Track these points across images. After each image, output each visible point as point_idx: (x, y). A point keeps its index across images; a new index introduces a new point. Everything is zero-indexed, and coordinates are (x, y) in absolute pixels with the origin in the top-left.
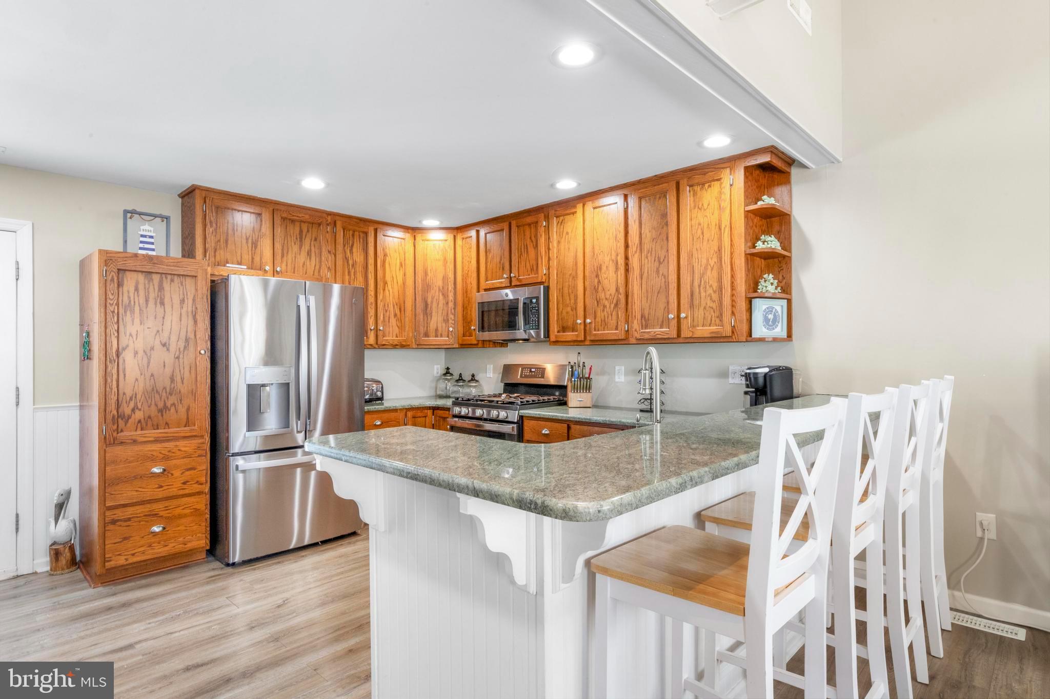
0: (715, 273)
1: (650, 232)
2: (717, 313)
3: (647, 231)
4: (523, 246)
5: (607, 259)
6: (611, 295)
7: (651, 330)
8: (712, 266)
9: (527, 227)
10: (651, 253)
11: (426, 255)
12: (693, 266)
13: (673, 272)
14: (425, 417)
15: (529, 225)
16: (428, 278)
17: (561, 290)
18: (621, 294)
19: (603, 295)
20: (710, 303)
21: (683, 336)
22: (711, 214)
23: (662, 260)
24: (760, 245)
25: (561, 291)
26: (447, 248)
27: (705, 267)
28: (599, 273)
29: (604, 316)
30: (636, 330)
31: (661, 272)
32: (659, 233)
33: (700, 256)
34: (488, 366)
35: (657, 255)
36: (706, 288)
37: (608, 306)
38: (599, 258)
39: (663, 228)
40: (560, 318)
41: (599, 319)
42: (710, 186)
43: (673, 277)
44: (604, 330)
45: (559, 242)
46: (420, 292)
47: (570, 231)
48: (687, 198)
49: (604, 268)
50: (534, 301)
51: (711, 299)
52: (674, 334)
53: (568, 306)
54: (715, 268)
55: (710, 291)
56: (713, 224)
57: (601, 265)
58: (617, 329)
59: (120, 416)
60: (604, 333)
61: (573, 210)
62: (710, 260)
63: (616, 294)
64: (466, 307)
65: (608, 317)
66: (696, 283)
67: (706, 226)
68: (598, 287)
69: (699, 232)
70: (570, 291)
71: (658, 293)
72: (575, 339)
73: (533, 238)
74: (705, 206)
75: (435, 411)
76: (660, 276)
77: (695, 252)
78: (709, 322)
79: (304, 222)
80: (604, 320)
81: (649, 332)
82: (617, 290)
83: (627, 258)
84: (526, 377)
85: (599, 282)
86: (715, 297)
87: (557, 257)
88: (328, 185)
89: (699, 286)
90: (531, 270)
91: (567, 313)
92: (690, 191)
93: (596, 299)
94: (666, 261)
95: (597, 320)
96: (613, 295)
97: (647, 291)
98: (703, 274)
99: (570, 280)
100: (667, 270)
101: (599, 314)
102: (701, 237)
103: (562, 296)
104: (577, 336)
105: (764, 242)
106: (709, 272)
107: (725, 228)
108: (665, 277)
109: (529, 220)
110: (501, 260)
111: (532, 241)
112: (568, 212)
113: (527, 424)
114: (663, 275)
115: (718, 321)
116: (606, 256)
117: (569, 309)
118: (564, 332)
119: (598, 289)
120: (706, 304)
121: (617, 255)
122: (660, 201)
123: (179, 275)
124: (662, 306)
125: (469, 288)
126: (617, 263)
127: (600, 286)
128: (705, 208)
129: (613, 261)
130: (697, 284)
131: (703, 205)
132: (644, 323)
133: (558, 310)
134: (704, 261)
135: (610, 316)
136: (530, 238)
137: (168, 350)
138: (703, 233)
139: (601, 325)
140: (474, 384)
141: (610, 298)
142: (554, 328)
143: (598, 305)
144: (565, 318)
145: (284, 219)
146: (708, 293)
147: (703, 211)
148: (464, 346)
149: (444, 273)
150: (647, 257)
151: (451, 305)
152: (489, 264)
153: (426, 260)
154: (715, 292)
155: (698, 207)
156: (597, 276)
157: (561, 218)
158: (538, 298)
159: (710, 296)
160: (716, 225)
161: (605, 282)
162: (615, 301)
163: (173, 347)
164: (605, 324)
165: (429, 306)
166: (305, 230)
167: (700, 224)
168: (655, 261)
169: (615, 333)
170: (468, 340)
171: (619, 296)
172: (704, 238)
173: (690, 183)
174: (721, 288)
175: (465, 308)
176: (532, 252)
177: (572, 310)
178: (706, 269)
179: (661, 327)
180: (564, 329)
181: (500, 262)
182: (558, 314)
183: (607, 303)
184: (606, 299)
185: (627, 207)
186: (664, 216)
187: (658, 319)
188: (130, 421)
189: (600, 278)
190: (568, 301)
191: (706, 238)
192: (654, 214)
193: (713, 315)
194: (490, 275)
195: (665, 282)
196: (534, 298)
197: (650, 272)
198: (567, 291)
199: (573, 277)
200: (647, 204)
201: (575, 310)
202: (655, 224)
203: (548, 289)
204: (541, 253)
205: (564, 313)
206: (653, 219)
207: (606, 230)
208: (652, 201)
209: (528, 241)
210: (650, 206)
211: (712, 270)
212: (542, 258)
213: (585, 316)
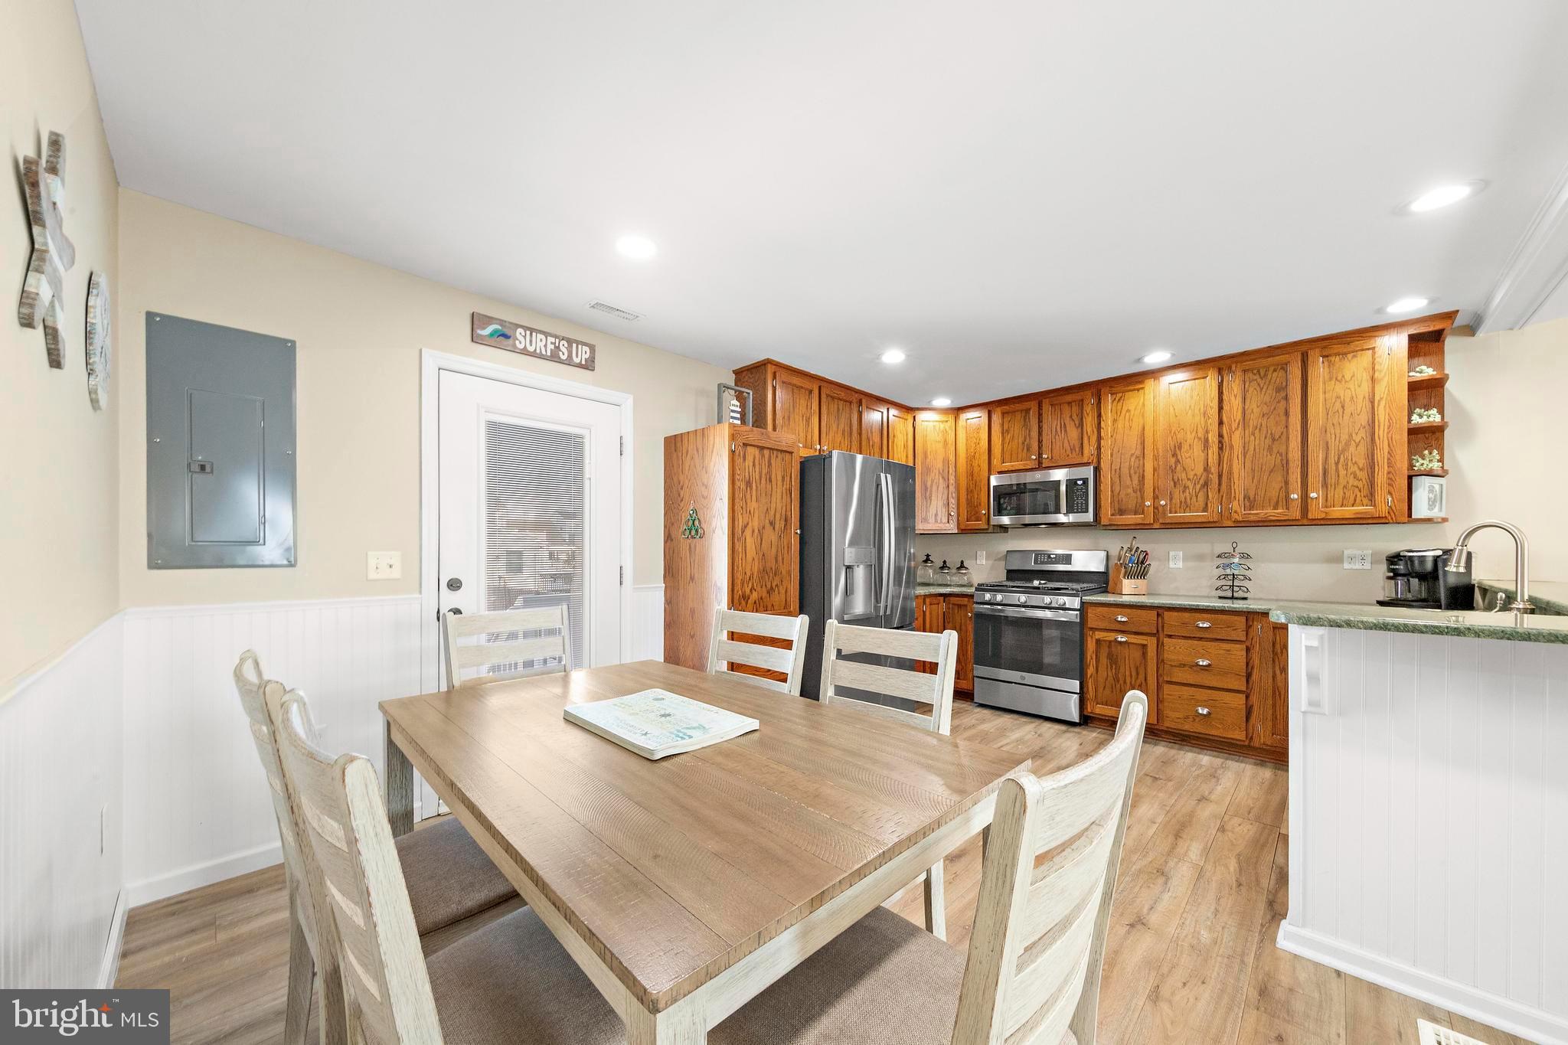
0: (1362, 449)
1: (1258, 407)
2: (1365, 492)
3: (1254, 406)
4: (1059, 424)
5: (1190, 437)
6: (1196, 475)
7: (1258, 512)
8: (1357, 441)
9: (1066, 406)
10: (1260, 429)
11: (926, 436)
12: (1327, 443)
13: (1296, 448)
15: (1069, 403)
16: (928, 460)
17: (1118, 471)
18: (1212, 474)
19: (1184, 476)
20: (1352, 481)
21: (1310, 516)
22: (1356, 386)
23: (1277, 437)
24: (1415, 419)
26: (948, 428)
27: (1346, 443)
28: (1178, 452)
29: (1185, 499)
30: (1236, 512)
31: (1275, 450)
32: (1272, 408)
33: (1338, 432)
34: (978, 553)
35: (1269, 432)
36: (1347, 465)
37: (1191, 487)
38: (1178, 437)
39: (1279, 402)
40: (1116, 499)
41: (1176, 501)
42: (1354, 356)
43: (1295, 454)
44: (1185, 513)
45: (1115, 421)
47: (1132, 408)
48: (1319, 369)
49: (1185, 447)
50: (1080, 482)
51: (1355, 477)
52: (1297, 514)
53: (1128, 487)
54: (1363, 443)
55: (1354, 469)
56: (1361, 397)
57: (1181, 443)
58: (1205, 509)
59: (744, 596)
60: (1188, 515)
62: (1354, 435)
63: (1205, 474)
64: (972, 490)
65: (1191, 499)
66: (1332, 461)
67: (1348, 399)
68: (1176, 466)
69: (1338, 405)
70: (1132, 472)
71: (1271, 471)
72: (1140, 521)
73: (1075, 417)
74: (1348, 377)
75: (947, 599)
76: (1275, 454)
77: (1330, 428)
78: (1352, 499)
79: (841, 400)
80: (1186, 502)
81: (1257, 514)
82: (1206, 469)
83: (1221, 436)
84: (1043, 563)
85: (1178, 461)
86: (1363, 475)
87: (1112, 436)
88: (908, 356)
89: (1337, 464)
90: (1071, 450)
91: (1127, 495)
92: (1323, 362)
93: (1173, 479)
94: (1284, 438)
95: (1174, 501)
96: (1199, 474)
97: (1253, 471)
98: (1343, 451)
99: (1133, 460)
100: (1285, 447)
101: (1176, 496)
102: (1341, 411)
103: (1120, 477)
104: (1143, 519)
105: (1421, 416)
106: (1352, 449)
107: (1379, 401)
108: (1281, 455)
109: (1069, 398)
110: (1025, 441)
111: (1073, 420)
112: (1129, 388)
114: (1278, 452)
115: (1365, 501)
116: (1188, 433)
117: (1130, 491)
118: (1121, 515)
119: (1176, 469)
120: (1348, 483)
121: (1207, 432)
122: (1275, 374)
123: (782, 451)
124: (1276, 485)
125: (976, 469)
126: (1206, 440)
127: (1179, 466)
128: (1348, 379)
129: (1200, 439)
131: (1343, 376)
132: (1247, 504)
133: (1112, 491)
134: (1345, 437)
135: (1194, 498)
136: (1071, 417)
137: (774, 528)
138: (1343, 407)
139: (1180, 507)
140: (964, 571)
141: (1195, 477)
142: (1107, 510)
143: (1175, 486)
144: (1124, 500)
145: (827, 396)
146: (1351, 471)
147: (1343, 383)
148: (963, 531)
149: (945, 453)
150: (1253, 434)
151: (952, 488)
152: (1006, 444)
153: (927, 441)
154: (1362, 469)
155: (1336, 379)
156: (1174, 455)
157: (1120, 395)
158: (1085, 481)
159: (1354, 473)
160: (1364, 397)
161: (1188, 463)
162: (1202, 482)
163: (777, 526)
164: (1186, 506)
165: (929, 490)
166: (841, 408)
167: (1338, 397)
168: (1266, 438)
169: (1202, 515)
170: (977, 524)
171: (1210, 475)
172: (1345, 412)
173: (1325, 353)
174: (1372, 466)
175: (969, 491)
176: (1074, 433)
177: (1134, 492)
178: (1348, 444)
179: (1275, 508)
180: (1121, 512)
181: (1023, 443)
182: (1113, 496)
183: (1189, 484)
184: (1188, 479)
185: (1222, 381)
186: (1282, 389)
188: (749, 601)
189: (1179, 457)
190: (1128, 482)
191: (1348, 411)
192: (1265, 387)
193: (1359, 494)
194: (1007, 456)
195: (1282, 460)
196: (1080, 480)
197: (1257, 450)
198: (1128, 472)
199: (1137, 457)
200: (1255, 378)
201: (1140, 491)
202: (1267, 398)
203: (1097, 470)
204: (1087, 433)
205: (1122, 495)
206: (1263, 393)
207: (1190, 407)
208: (1262, 374)
209: (1068, 420)
210: (1259, 380)
211: (1357, 446)
212: (1089, 438)
213: (1156, 498)
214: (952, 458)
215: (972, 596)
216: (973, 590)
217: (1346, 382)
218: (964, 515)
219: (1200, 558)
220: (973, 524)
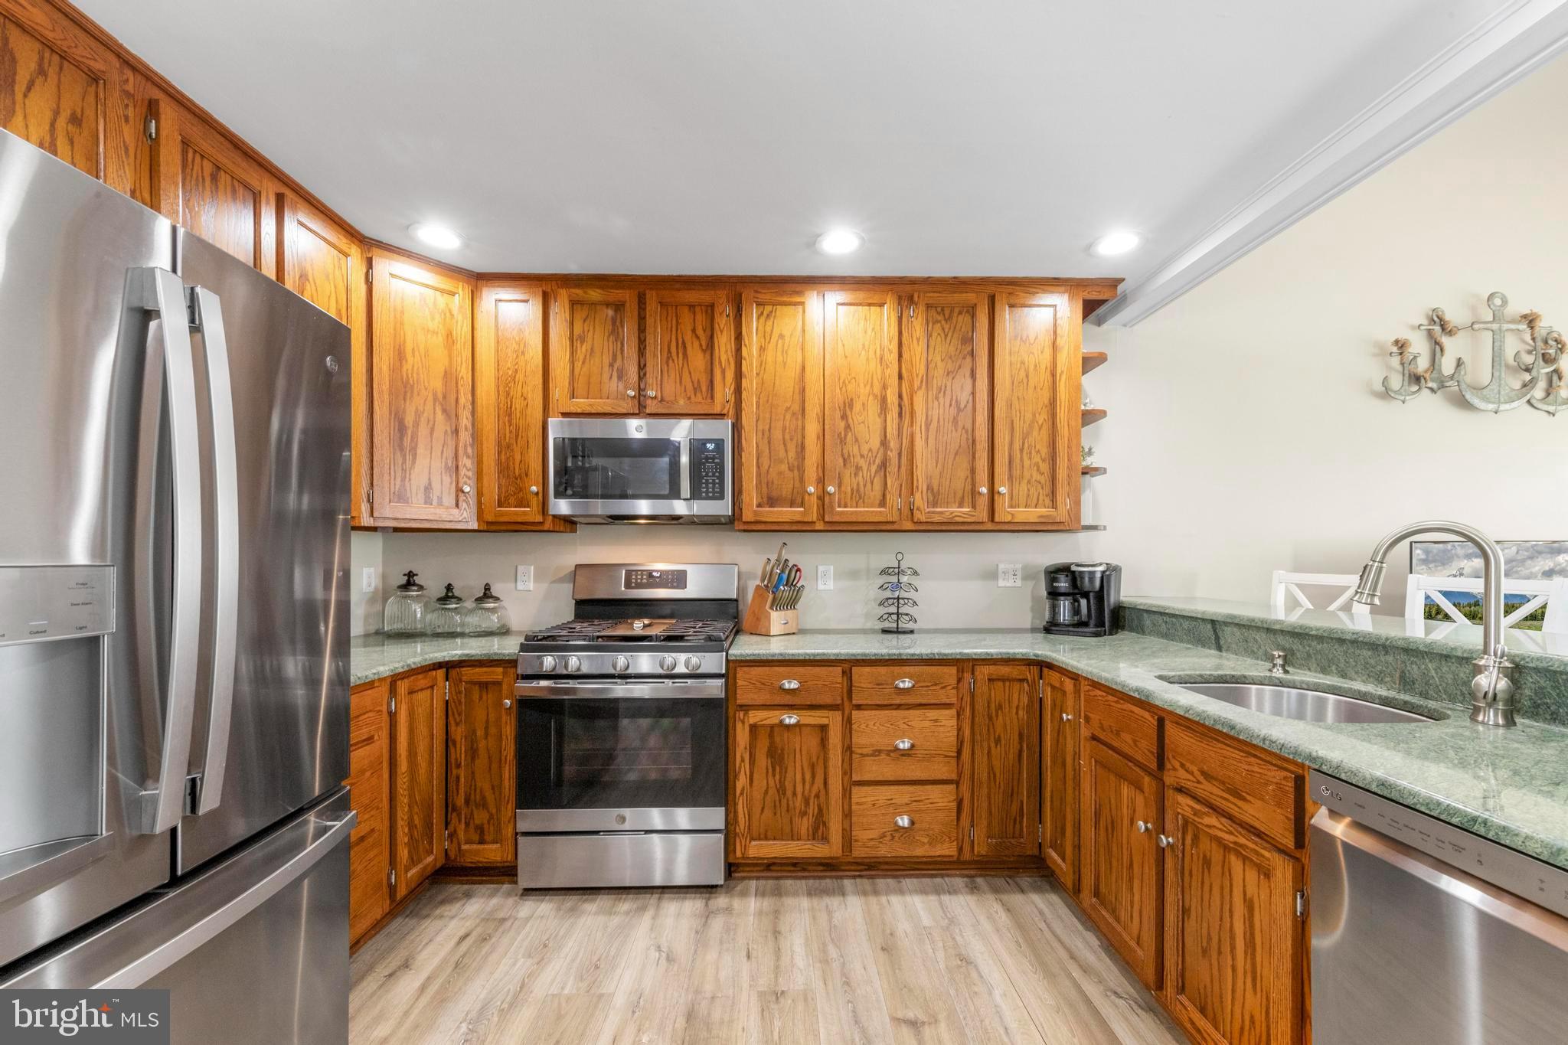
0: (1045, 434)
1: (942, 361)
2: (1048, 488)
3: (938, 358)
4: (674, 341)
5: (864, 391)
6: (870, 450)
7: (943, 509)
8: (1040, 423)
9: (686, 310)
10: (944, 393)
11: (402, 313)
12: (1012, 421)
13: (983, 425)
14: (432, 687)
15: (692, 307)
16: (407, 367)
17: (767, 434)
18: (891, 451)
19: (856, 448)
20: (1036, 476)
21: (996, 519)
22: (1040, 351)
23: (962, 406)
25: (767, 436)
26: (455, 312)
27: (1029, 424)
28: (848, 413)
29: (858, 484)
31: (961, 425)
32: (958, 364)
33: (1023, 408)
34: (521, 569)
35: (954, 398)
36: (1030, 453)
37: (865, 468)
38: (849, 389)
39: (964, 358)
40: (764, 481)
41: (847, 487)
43: (982, 434)
44: (857, 507)
45: (762, 349)
46: (386, 396)
47: (786, 333)
48: (1005, 321)
49: (857, 407)
50: (711, 446)
51: (1038, 470)
52: (983, 514)
53: (781, 461)
54: (1045, 427)
55: (1037, 459)
56: (1043, 367)
57: (852, 400)
58: (882, 503)
60: (861, 512)
61: (798, 299)
62: (1037, 415)
63: (882, 450)
64: (508, 446)
65: (865, 486)
66: (1017, 446)
67: (1032, 367)
68: (846, 435)
69: (1022, 374)
70: (787, 437)
71: (956, 454)
72: (798, 518)
73: (700, 332)
75: (453, 673)
76: (960, 430)
77: (1015, 402)
78: (1035, 501)
80: (858, 490)
81: (941, 513)
82: (884, 443)
83: (901, 396)
84: (639, 586)
85: (848, 427)
86: (1045, 467)
87: (758, 374)
89: (1022, 450)
90: (695, 389)
91: (780, 473)
92: (1010, 313)
93: (842, 455)
94: (970, 408)
95: (843, 488)
96: (875, 450)
97: (937, 451)
98: (1027, 434)
99: (788, 417)
100: (971, 421)
101: (846, 480)
102: (1025, 381)
103: (769, 443)
104: (804, 514)
106: (1035, 433)
107: (1060, 375)
108: (967, 432)
109: (691, 296)
111: (698, 337)
112: (785, 299)
113: (743, 676)
114: (964, 428)
115: (1048, 501)
116: (862, 385)
117: (784, 467)
118: (771, 506)
119: (845, 438)
120: (1031, 476)
121: (884, 387)
122: (961, 318)
124: (963, 473)
125: (518, 404)
126: (884, 400)
127: (850, 434)
128: (1032, 342)
129: (875, 396)
130: (1018, 448)
132: (931, 498)
133: (758, 467)
134: (1029, 416)
135: (869, 485)
136: (694, 331)
138: (1027, 376)
139: (851, 498)
140: (491, 605)
141: (870, 454)
142: (751, 497)
143: (845, 465)
144: (776, 482)
146: (1033, 461)
148: (497, 525)
149: (447, 364)
150: (937, 398)
151: (465, 436)
152: (578, 365)
153: (402, 324)
154: (1044, 460)
155: (1021, 338)
156: (844, 417)
157: (768, 308)
158: (719, 444)
159: (1037, 465)
160: (1047, 368)
161: (860, 430)
162: (878, 461)
164: (858, 496)
165: (409, 432)
167: (1023, 363)
168: (950, 405)
169: (880, 512)
170: (516, 513)
171: (889, 452)
172: (1029, 382)
173: (1012, 301)
174: (1052, 456)
175: (503, 447)
176: (698, 360)
177: (791, 469)
178: (1031, 427)
179: (961, 505)
180: (772, 501)
182: (759, 475)
183: (862, 463)
184: (862, 456)
185: (902, 314)
186: (967, 341)
187: (955, 493)
189: (850, 421)
190: (782, 454)
191: (1032, 384)
192: (950, 334)
193: (1041, 491)
194: (580, 390)
195: (967, 439)
196: (710, 441)
197: (942, 422)
198: (781, 437)
199: (794, 414)
200: (939, 318)
201: (799, 469)
202: (952, 349)
203: (737, 428)
204: (720, 362)
205: (773, 474)
206: (948, 342)
207: (864, 345)
208: (947, 316)
209: (689, 337)
210: (943, 322)
211: (1040, 429)
212: (723, 372)
213: (821, 482)
214: (465, 372)
215: (511, 663)
216: (509, 647)
217: (1030, 344)
218: (492, 491)
219: (854, 575)
220: (513, 512)
